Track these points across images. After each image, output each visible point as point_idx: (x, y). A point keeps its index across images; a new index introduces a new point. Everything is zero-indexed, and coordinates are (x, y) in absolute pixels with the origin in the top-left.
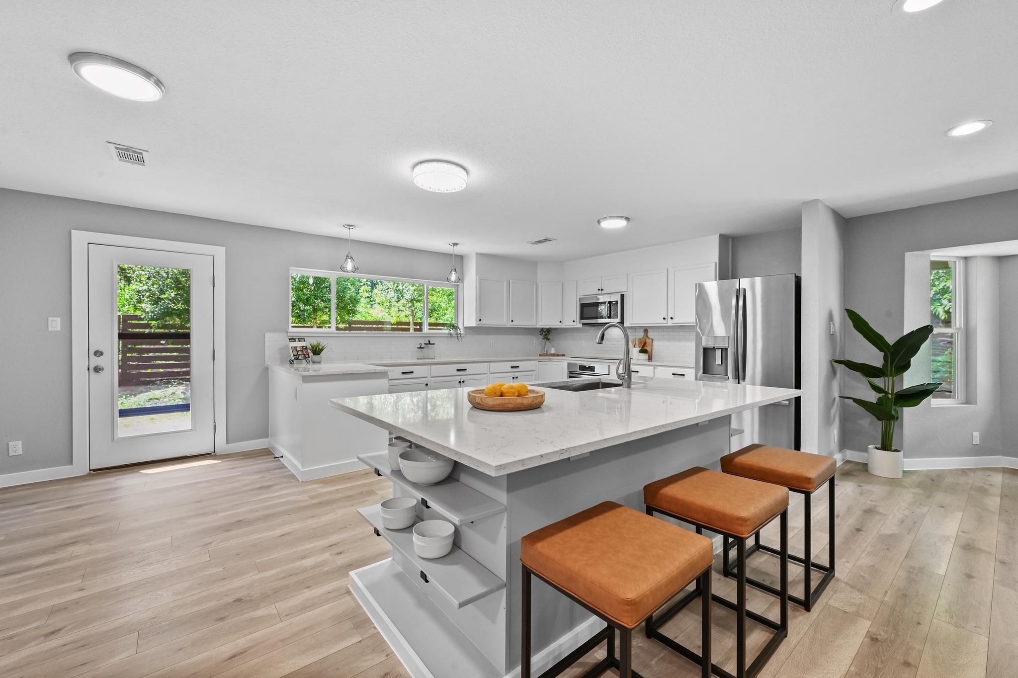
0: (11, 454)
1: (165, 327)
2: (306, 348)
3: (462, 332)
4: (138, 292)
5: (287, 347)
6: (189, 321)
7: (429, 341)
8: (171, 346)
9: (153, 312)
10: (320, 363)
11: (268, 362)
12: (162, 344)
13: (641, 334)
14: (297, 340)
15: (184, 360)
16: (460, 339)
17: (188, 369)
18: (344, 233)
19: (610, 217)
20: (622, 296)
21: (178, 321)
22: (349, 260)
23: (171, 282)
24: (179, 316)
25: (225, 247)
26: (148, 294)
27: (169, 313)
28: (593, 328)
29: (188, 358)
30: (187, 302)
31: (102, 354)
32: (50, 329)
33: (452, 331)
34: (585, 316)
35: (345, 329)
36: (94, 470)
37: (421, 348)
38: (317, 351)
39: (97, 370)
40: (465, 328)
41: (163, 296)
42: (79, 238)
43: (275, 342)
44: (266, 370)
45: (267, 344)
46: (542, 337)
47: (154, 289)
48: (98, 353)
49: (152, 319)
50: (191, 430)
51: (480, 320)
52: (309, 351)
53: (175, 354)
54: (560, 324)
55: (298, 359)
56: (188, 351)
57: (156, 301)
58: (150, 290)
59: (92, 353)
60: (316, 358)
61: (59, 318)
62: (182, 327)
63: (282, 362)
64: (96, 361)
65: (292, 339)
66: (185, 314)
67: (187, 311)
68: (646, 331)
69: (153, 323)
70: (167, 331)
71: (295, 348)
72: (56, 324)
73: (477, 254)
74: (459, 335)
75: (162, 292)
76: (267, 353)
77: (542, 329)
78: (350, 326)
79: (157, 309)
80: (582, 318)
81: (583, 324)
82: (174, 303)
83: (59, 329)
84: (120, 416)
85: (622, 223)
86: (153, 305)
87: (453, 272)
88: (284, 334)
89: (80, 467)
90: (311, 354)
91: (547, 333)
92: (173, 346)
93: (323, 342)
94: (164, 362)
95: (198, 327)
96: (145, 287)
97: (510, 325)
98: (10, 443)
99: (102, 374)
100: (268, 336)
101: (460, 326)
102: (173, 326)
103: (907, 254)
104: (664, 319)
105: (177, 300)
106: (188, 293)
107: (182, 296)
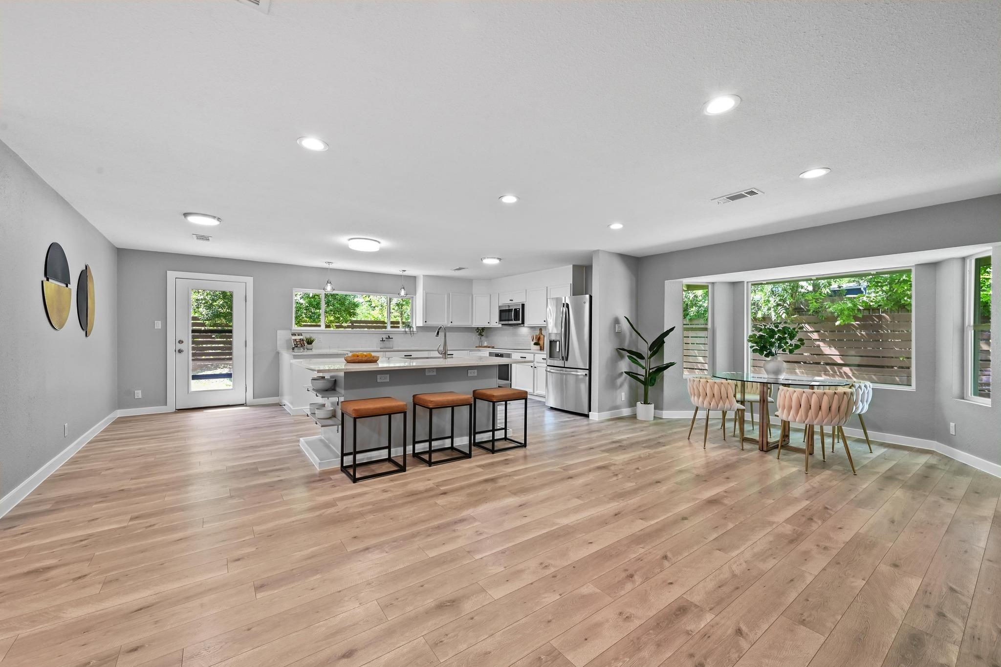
0: (136, 398)
1: (215, 325)
2: (303, 340)
3: (415, 330)
4: (197, 300)
5: (290, 340)
6: (231, 320)
7: (389, 336)
8: (219, 340)
9: (207, 315)
10: (311, 349)
11: (279, 349)
12: (214, 338)
13: (538, 332)
14: (297, 335)
15: (228, 350)
16: (412, 335)
17: (231, 357)
18: (327, 266)
19: (487, 258)
20: (523, 305)
21: (224, 321)
22: (329, 284)
23: (220, 293)
24: (225, 318)
25: (252, 278)
26: (203, 302)
27: (218, 315)
28: (512, 327)
29: (231, 348)
30: (231, 307)
31: (183, 342)
32: (156, 328)
33: (407, 330)
34: (503, 319)
35: (348, 327)
36: (178, 410)
37: (383, 341)
38: (310, 342)
39: (180, 351)
40: (417, 327)
41: (215, 303)
42: (171, 275)
43: (283, 336)
44: (278, 353)
45: (278, 337)
46: (478, 333)
47: (208, 298)
48: (181, 342)
49: (207, 320)
50: (232, 389)
51: (426, 322)
52: (305, 342)
53: (222, 345)
54: (489, 324)
55: (297, 347)
56: (231, 343)
57: (210, 307)
58: (205, 299)
59: (177, 341)
60: (309, 346)
61: (160, 322)
62: (227, 325)
63: (288, 349)
64: (179, 346)
65: (294, 334)
66: (229, 316)
67: (231, 314)
68: (541, 330)
69: (207, 322)
70: (215, 328)
71: (295, 340)
72: (158, 325)
73: (423, 275)
74: (412, 332)
75: (214, 300)
76: (278, 343)
77: (478, 328)
78: (352, 324)
79: (210, 313)
80: (501, 320)
81: (502, 324)
82: (222, 308)
83: (160, 328)
84: (193, 379)
85: (496, 262)
86: (207, 309)
87: (403, 290)
88: (290, 331)
89: (171, 407)
90: (306, 344)
91: (481, 331)
92: (221, 340)
93: (314, 336)
94: (214, 351)
95: (237, 325)
96: (202, 297)
97: (449, 325)
98: (135, 391)
99: (183, 353)
100: (279, 332)
101: (414, 326)
102: (220, 325)
103: (666, 281)
104: (545, 321)
105: (224, 306)
106: (231, 301)
107: (227, 303)
